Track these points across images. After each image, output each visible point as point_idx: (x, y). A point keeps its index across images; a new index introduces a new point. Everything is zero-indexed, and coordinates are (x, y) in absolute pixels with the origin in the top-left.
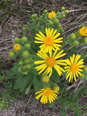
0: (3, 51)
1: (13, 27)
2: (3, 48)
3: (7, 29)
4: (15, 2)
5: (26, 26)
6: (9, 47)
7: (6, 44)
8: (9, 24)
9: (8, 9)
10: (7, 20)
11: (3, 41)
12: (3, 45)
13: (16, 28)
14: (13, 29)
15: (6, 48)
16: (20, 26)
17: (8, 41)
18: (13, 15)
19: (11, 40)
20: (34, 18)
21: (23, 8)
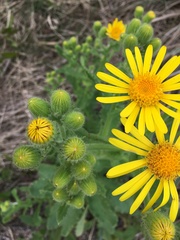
0: (10, 139)
1: (24, 82)
2: (9, 134)
3: (10, 90)
4: (21, 29)
5: (53, 73)
6: (21, 129)
7: (13, 123)
8: (15, 77)
9: (8, 47)
10: (8, 70)
11: (7, 118)
12: (7, 126)
13: (31, 84)
14: (24, 87)
15: (14, 132)
16: (39, 77)
17: (17, 114)
18: (20, 57)
19: (22, 113)
20: (71, 47)
21: (40, 39)
